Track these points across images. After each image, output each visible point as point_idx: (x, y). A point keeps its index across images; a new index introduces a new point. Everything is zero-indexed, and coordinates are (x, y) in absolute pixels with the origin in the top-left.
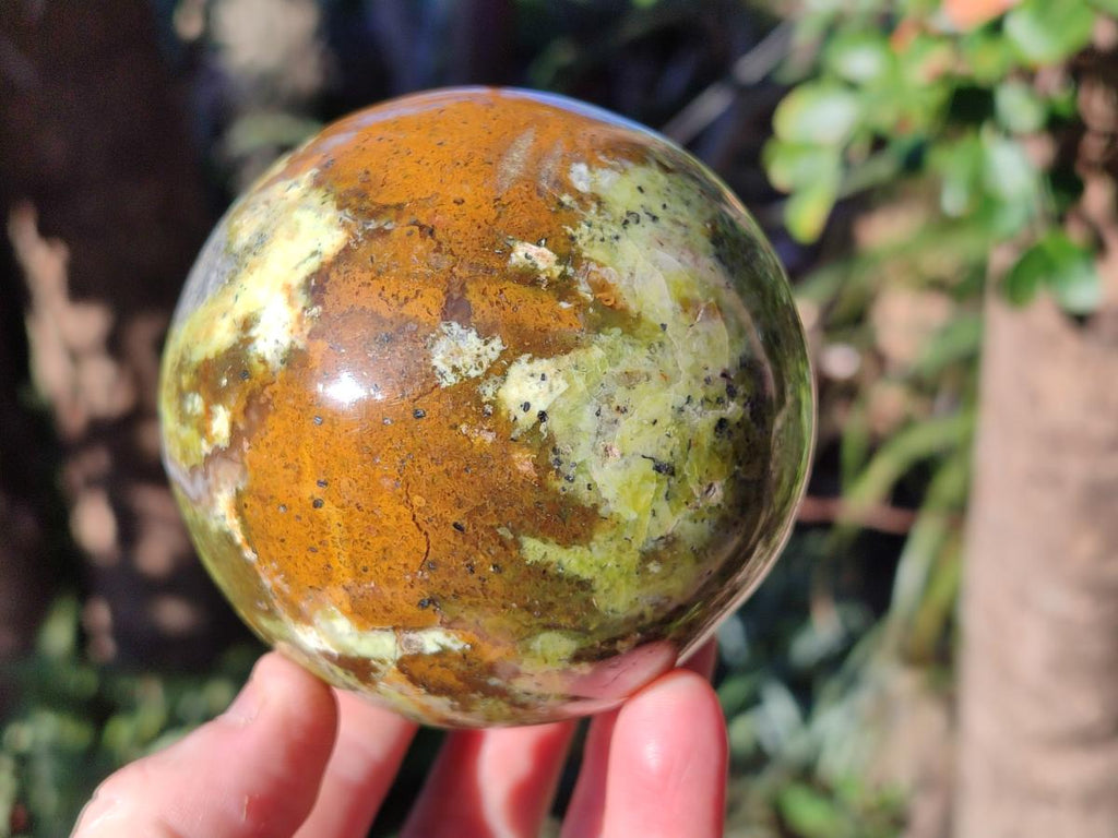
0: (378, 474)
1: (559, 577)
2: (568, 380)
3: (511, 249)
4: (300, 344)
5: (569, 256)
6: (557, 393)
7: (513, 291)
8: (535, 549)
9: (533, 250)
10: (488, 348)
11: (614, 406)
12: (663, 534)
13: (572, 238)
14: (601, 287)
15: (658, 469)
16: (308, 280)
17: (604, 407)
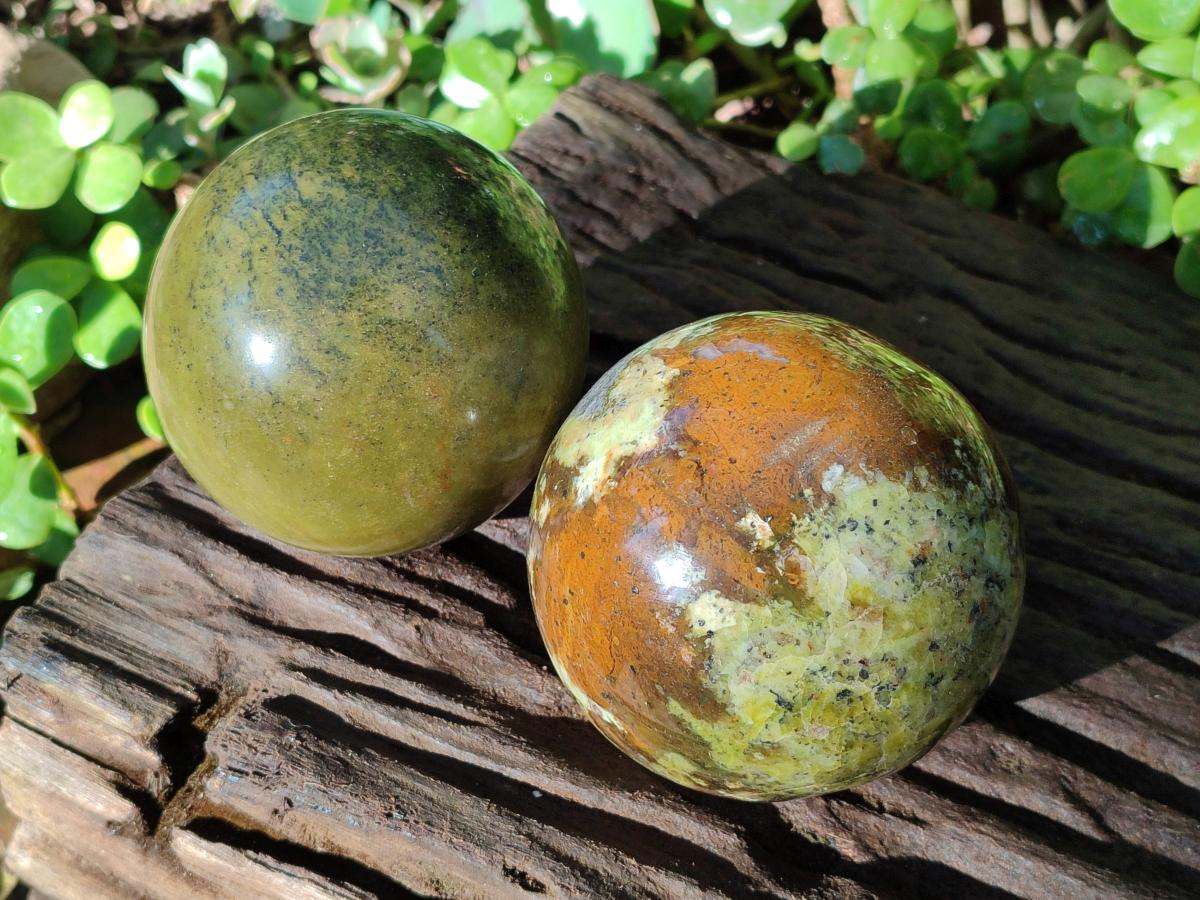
0: (600, 610)
1: (688, 731)
2: (738, 620)
3: (744, 515)
4: (596, 500)
5: (783, 538)
6: (726, 625)
7: (731, 545)
8: (675, 707)
9: (759, 521)
10: (695, 574)
11: (763, 651)
12: (770, 740)
13: (793, 525)
14: (794, 569)
15: (779, 702)
16: (621, 459)
17: (755, 649)
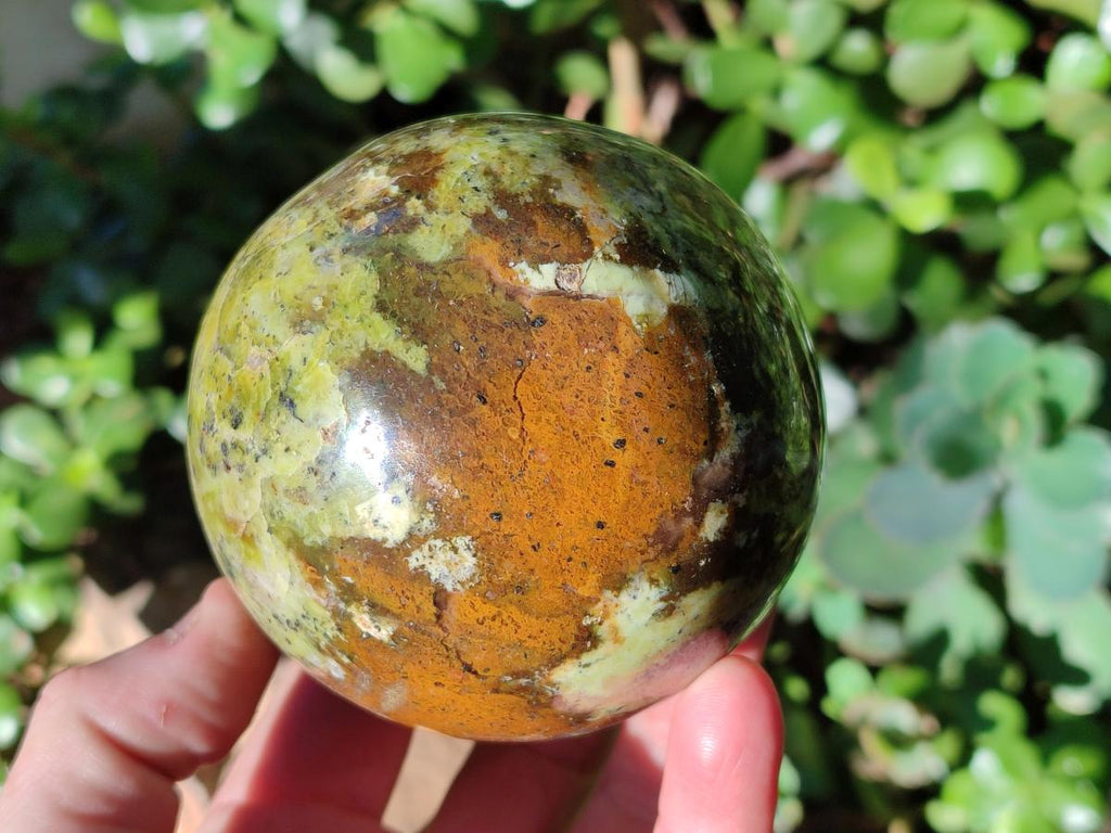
0: (549, 465)
1: (400, 323)
2: (353, 513)
3: (393, 637)
4: (609, 594)
5: (343, 621)
6: (366, 505)
7: (392, 603)
8: (416, 358)
9: (373, 632)
10: (421, 563)
11: (318, 478)
12: (303, 337)
13: (340, 630)
14: (317, 584)
15: (292, 403)
16: (595, 646)
17: (327, 478)
